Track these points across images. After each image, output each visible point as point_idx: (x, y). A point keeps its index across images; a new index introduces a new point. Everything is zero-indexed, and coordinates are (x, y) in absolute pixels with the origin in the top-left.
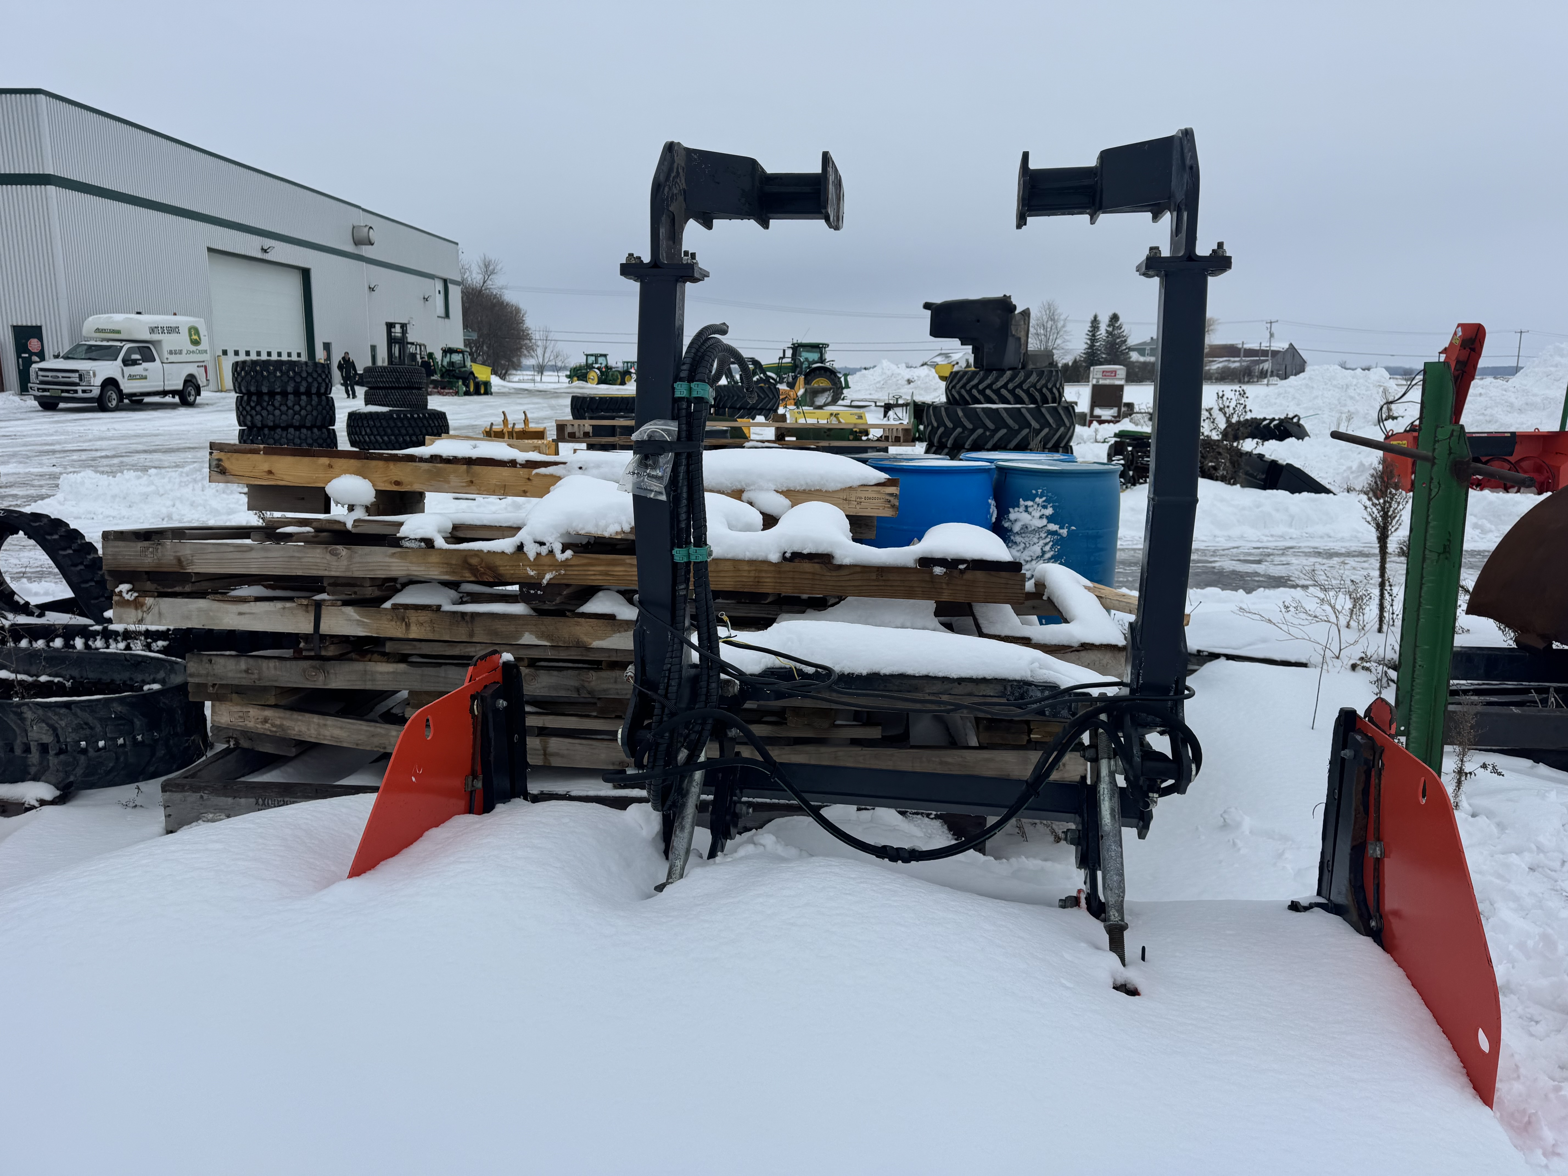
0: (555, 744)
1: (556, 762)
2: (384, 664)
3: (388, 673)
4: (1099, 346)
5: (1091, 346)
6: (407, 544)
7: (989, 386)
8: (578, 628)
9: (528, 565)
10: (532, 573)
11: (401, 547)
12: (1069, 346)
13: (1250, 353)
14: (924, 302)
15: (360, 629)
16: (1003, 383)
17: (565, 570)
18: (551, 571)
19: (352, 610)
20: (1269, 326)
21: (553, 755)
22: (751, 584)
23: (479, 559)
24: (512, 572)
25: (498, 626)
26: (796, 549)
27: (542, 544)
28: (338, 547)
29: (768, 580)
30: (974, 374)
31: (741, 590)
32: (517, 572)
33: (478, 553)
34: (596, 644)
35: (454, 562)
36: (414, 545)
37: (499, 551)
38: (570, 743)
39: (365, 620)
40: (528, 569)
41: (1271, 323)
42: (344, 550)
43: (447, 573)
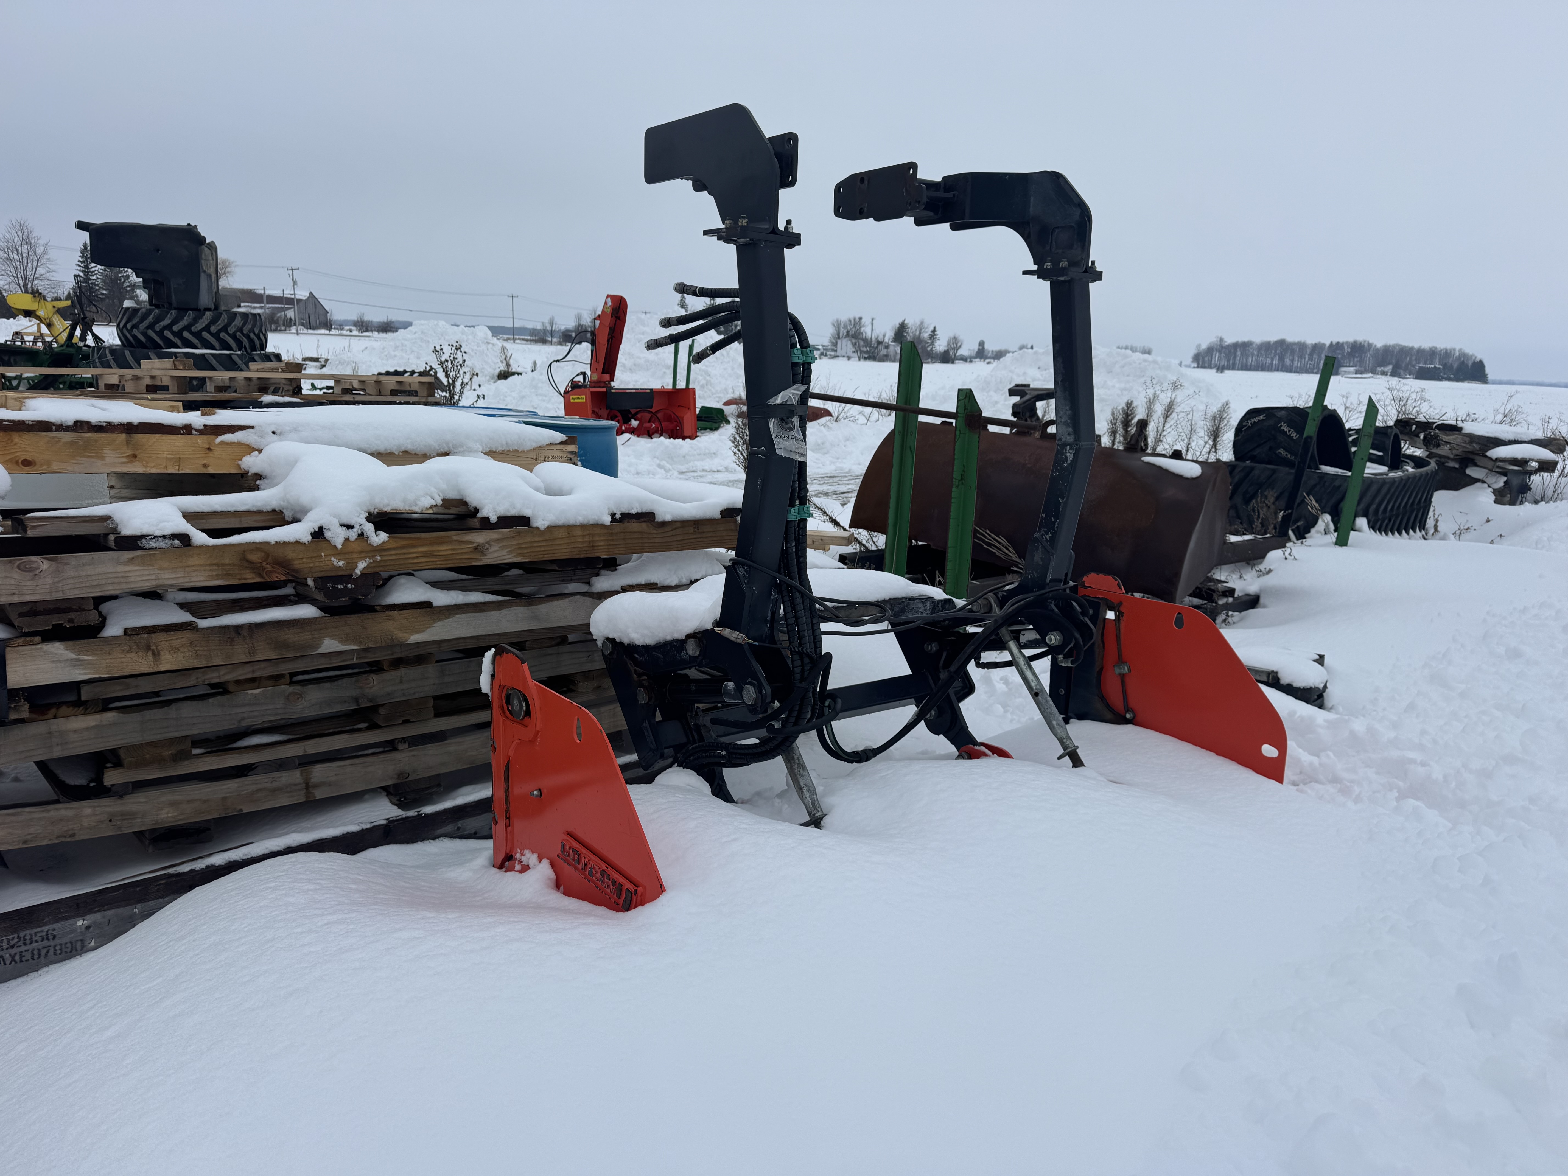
0: (319, 772)
1: (319, 794)
2: (81, 718)
3: (87, 729)
4: (96, 280)
6: (153, 544)
7: (187, 328)
8: (391, 623)
9: (333, 555)
10: (341, 564)
11: (142, 548)
12: (56, 277)
13: (272, 299)
14: (77, 220)
15: (77, 672)
16: (204, 325)
17: (380, 556)
18: (364, 558)
19: (62, 647)
20: (291, 274)
21: (316, 786)
22: (587, 549)
23: (263, 554)
24: (311, 565)
25: (291, 636)
26: (625, 510)
27: (349, 527)
28: (33, 558)
29: (602, 543)
30: (149, 312)
31: (578, 556)
32: (317, 564)
33: (261, 546)
34: (415, 638)
35: (227, 561)
36: (162, 544)
37: (292, 540)
38: (338, 767)
39: (86, 658)
40: (333, 559)
41: (292, 270)
42: (45, 562)
43: (218, 577)
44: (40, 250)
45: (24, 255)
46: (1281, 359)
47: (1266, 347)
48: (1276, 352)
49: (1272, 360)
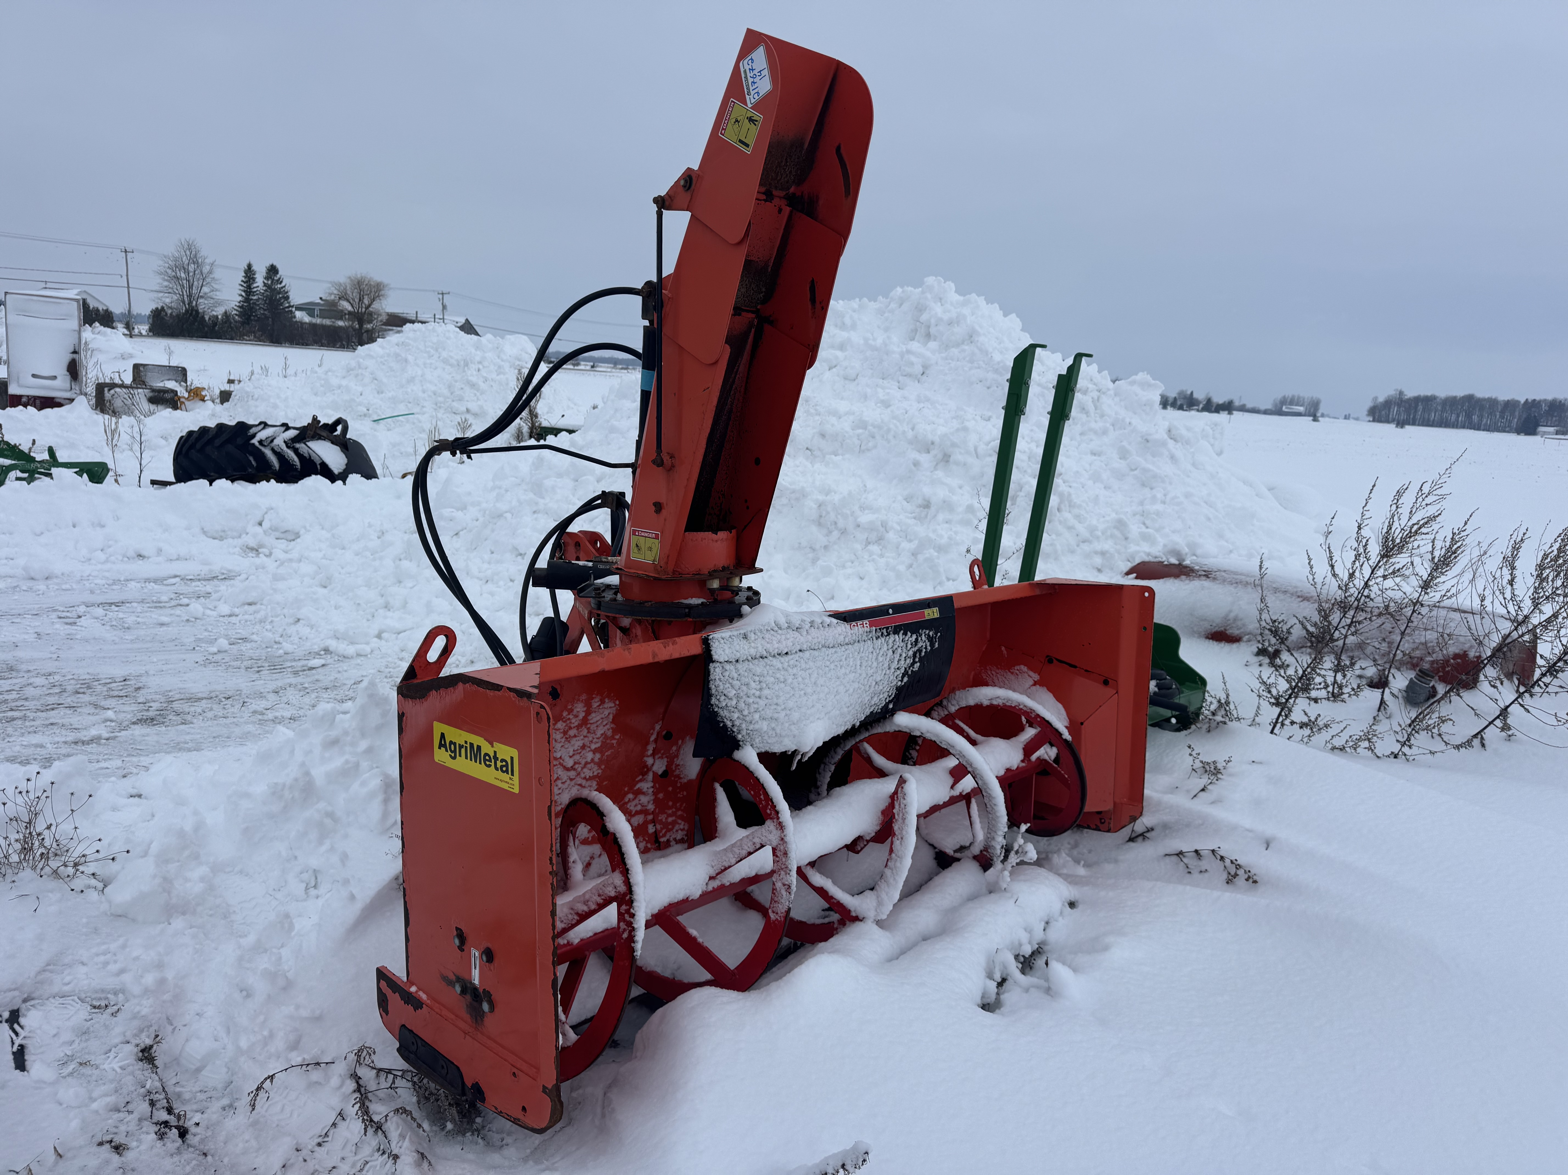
4: (257, 300)
5: (247, 300)
12: (219, 296)
20: (444, 297)
41: (443, 294)
44: (206, 269)
45: (191, 274)
46: (1469, 416)
47: (1452, 403)
48: (1462, 407)
49: (1458, 416)
